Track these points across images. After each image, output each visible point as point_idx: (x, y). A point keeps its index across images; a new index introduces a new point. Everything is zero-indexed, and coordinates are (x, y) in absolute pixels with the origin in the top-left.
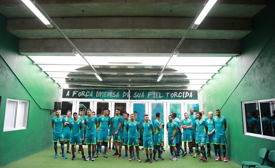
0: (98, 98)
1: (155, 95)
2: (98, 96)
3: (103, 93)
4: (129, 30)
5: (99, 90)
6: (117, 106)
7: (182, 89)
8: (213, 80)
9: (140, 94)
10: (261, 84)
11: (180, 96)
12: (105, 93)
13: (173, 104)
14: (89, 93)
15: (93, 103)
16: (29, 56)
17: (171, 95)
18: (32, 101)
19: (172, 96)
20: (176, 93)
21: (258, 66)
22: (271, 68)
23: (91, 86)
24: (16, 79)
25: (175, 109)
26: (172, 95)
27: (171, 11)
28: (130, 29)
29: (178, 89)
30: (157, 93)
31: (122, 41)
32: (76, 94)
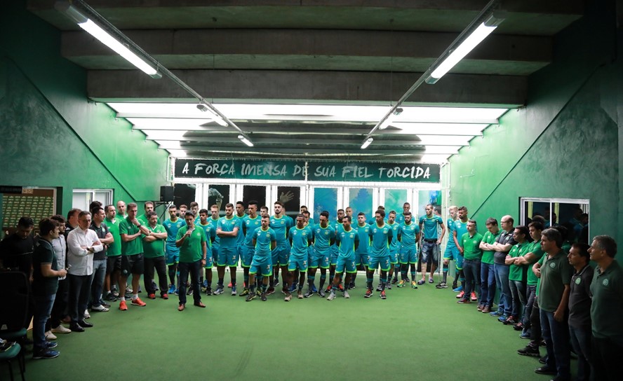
0: (245, 177)
1: (357, 172)
2: (246, 173)
3: (255, 166)
4: (307, 56)
5: (247, 162)
6: (283, 193)
7: (409, 162)
8: (472, 148)
9: (328, 169)
10: (557, 170)
11: (405, 174)
12: (259, 167)
13: (391, 191)
14: (227, 167)
15: (236, 186)
16: (108, 104)
17: (389, 173)
18: (119, 190)
19: (389, 175)
20: (398, 170)
21: (556, 135)
22: (578, 142)
23: (230, 154)
24: (87, 150)
25: (394, 201)
26: (391, 172)
27: (392, 21)
28: (309, 55)
29: (402, 162)
30: (360, 168)
31: (293, 76)
32: (201, 168)
